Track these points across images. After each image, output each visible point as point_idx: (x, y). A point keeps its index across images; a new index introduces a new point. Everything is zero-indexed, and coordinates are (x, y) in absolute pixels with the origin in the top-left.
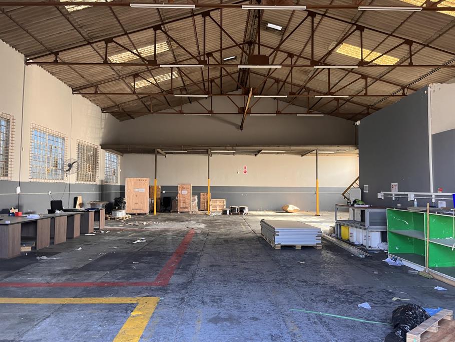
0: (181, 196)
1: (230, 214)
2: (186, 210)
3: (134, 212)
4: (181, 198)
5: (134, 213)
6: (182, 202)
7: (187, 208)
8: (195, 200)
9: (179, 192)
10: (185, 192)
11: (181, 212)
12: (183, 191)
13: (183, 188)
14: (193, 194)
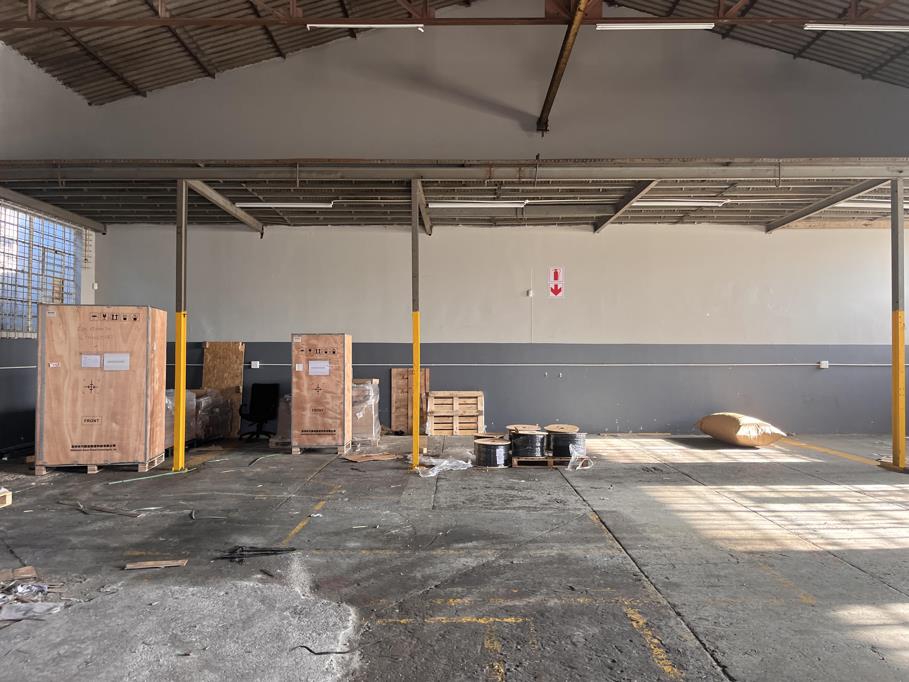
0: (305, 382)
1: (508, 462)
2: (326, 441)
3: (82, 458)
4: (305, 393)
5: (82, 462)
6: (308, 406)
7: (330, 432)
8: (366, 398)
9: (299, 367)
10: (320, 367)
11: (306, 451)
12: (312, 364)
13: (312, 353)
14: (359, 375)
